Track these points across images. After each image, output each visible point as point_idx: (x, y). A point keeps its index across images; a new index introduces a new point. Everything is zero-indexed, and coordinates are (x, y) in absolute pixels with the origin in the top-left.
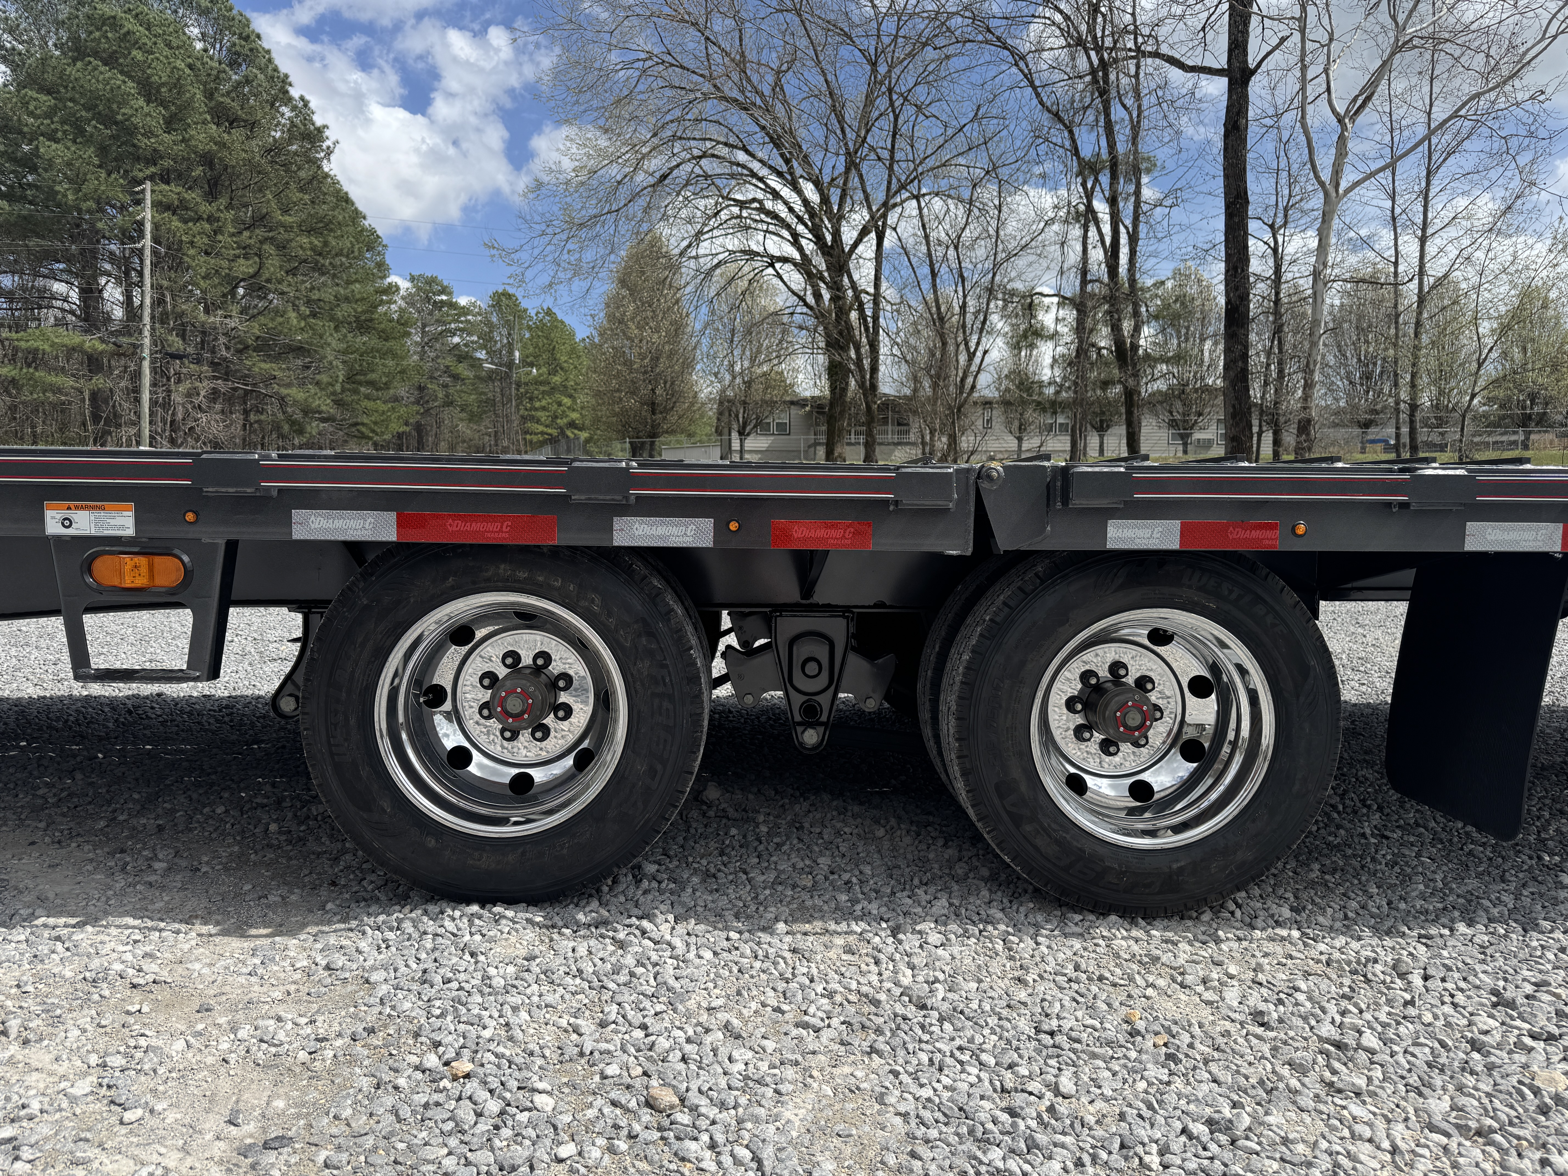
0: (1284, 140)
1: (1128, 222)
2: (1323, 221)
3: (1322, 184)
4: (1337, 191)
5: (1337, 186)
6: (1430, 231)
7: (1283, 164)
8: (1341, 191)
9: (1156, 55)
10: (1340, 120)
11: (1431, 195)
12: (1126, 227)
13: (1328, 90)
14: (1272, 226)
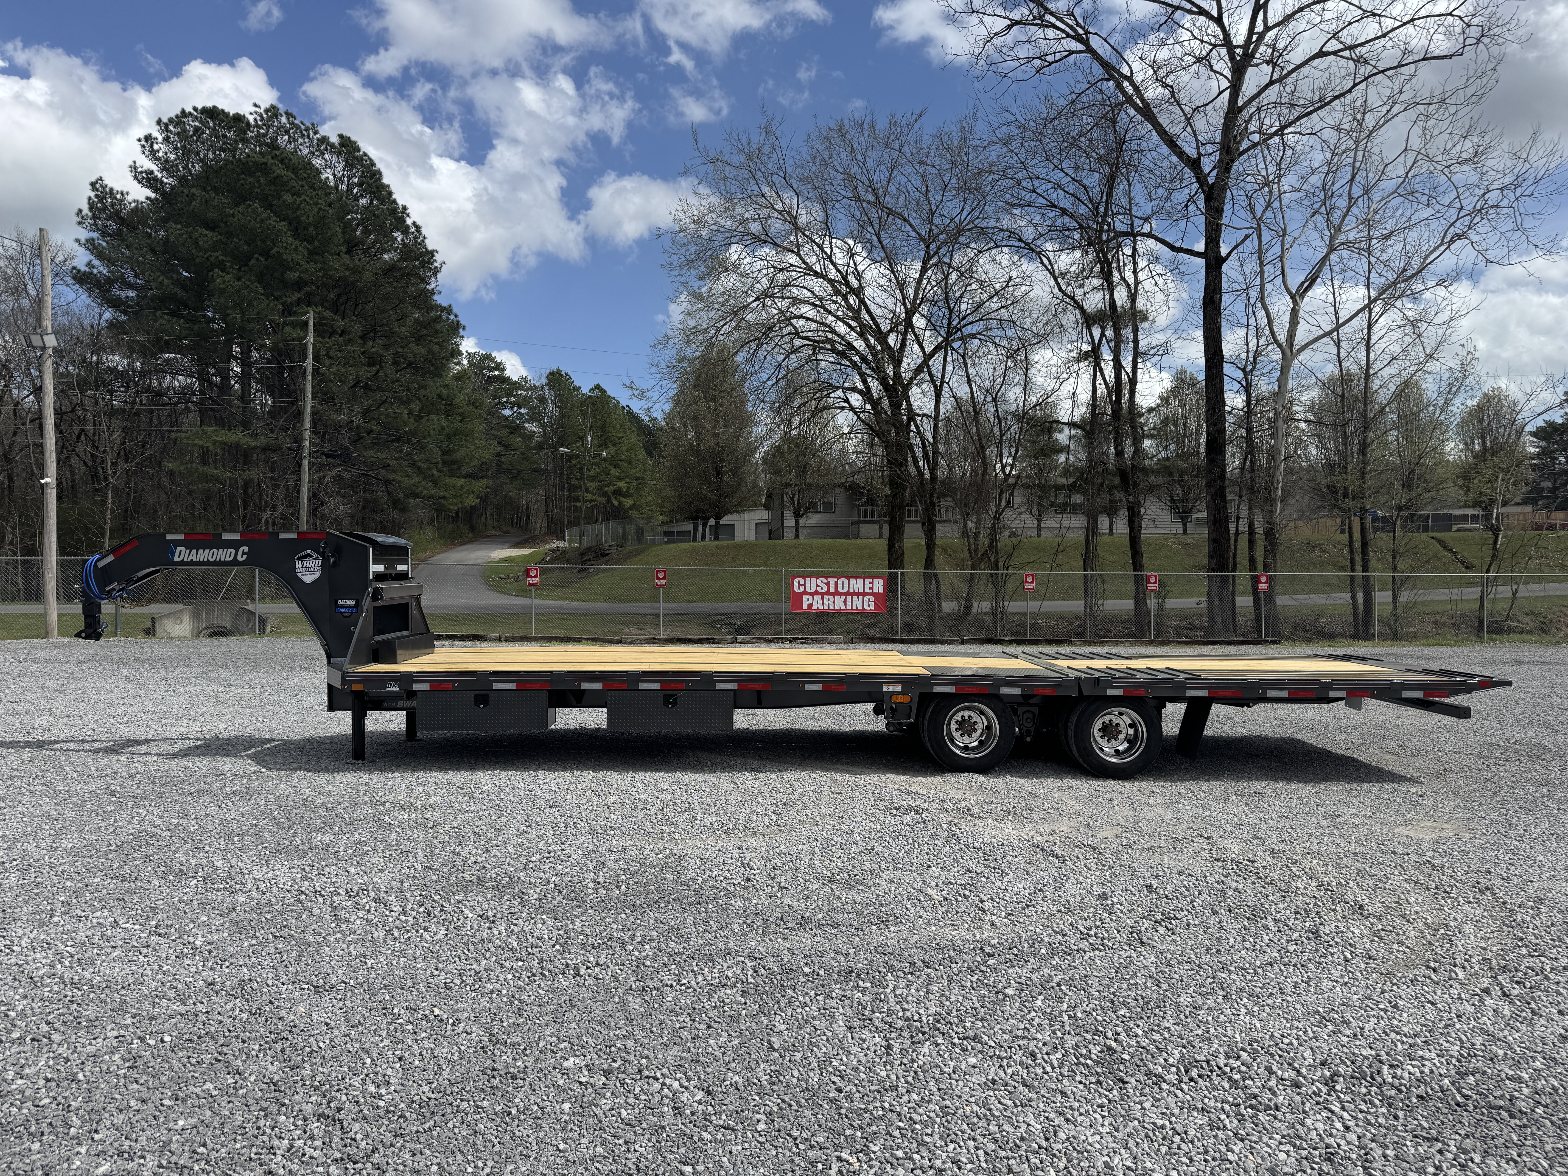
0: (1252, 301)
1: (1129, 369)
2: (1282, 373)
3: (1280, 346)
4: (1291, 351)
5: (1291, 347)
6: (1372, 372)
7: (1252, 321)
8: (1294, 350)
9: (1150, 235)
10: (1293, 297)
11: (1372, 342)
12: (1127, 373)
13: (1283, 273)
14: (1244, 370)
